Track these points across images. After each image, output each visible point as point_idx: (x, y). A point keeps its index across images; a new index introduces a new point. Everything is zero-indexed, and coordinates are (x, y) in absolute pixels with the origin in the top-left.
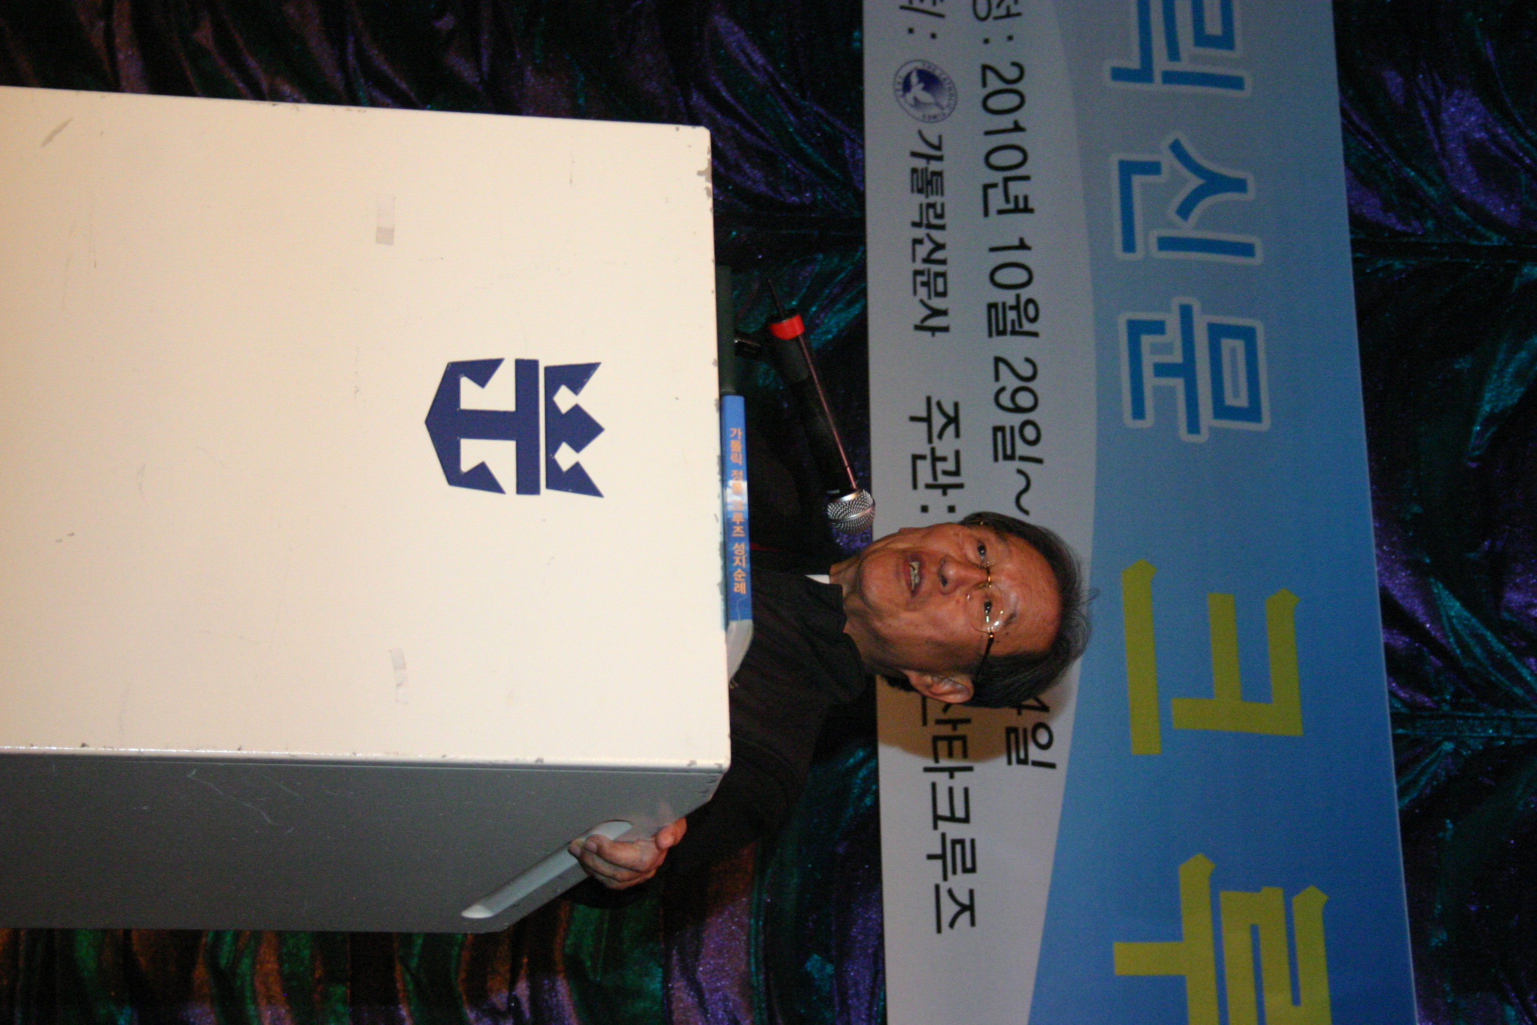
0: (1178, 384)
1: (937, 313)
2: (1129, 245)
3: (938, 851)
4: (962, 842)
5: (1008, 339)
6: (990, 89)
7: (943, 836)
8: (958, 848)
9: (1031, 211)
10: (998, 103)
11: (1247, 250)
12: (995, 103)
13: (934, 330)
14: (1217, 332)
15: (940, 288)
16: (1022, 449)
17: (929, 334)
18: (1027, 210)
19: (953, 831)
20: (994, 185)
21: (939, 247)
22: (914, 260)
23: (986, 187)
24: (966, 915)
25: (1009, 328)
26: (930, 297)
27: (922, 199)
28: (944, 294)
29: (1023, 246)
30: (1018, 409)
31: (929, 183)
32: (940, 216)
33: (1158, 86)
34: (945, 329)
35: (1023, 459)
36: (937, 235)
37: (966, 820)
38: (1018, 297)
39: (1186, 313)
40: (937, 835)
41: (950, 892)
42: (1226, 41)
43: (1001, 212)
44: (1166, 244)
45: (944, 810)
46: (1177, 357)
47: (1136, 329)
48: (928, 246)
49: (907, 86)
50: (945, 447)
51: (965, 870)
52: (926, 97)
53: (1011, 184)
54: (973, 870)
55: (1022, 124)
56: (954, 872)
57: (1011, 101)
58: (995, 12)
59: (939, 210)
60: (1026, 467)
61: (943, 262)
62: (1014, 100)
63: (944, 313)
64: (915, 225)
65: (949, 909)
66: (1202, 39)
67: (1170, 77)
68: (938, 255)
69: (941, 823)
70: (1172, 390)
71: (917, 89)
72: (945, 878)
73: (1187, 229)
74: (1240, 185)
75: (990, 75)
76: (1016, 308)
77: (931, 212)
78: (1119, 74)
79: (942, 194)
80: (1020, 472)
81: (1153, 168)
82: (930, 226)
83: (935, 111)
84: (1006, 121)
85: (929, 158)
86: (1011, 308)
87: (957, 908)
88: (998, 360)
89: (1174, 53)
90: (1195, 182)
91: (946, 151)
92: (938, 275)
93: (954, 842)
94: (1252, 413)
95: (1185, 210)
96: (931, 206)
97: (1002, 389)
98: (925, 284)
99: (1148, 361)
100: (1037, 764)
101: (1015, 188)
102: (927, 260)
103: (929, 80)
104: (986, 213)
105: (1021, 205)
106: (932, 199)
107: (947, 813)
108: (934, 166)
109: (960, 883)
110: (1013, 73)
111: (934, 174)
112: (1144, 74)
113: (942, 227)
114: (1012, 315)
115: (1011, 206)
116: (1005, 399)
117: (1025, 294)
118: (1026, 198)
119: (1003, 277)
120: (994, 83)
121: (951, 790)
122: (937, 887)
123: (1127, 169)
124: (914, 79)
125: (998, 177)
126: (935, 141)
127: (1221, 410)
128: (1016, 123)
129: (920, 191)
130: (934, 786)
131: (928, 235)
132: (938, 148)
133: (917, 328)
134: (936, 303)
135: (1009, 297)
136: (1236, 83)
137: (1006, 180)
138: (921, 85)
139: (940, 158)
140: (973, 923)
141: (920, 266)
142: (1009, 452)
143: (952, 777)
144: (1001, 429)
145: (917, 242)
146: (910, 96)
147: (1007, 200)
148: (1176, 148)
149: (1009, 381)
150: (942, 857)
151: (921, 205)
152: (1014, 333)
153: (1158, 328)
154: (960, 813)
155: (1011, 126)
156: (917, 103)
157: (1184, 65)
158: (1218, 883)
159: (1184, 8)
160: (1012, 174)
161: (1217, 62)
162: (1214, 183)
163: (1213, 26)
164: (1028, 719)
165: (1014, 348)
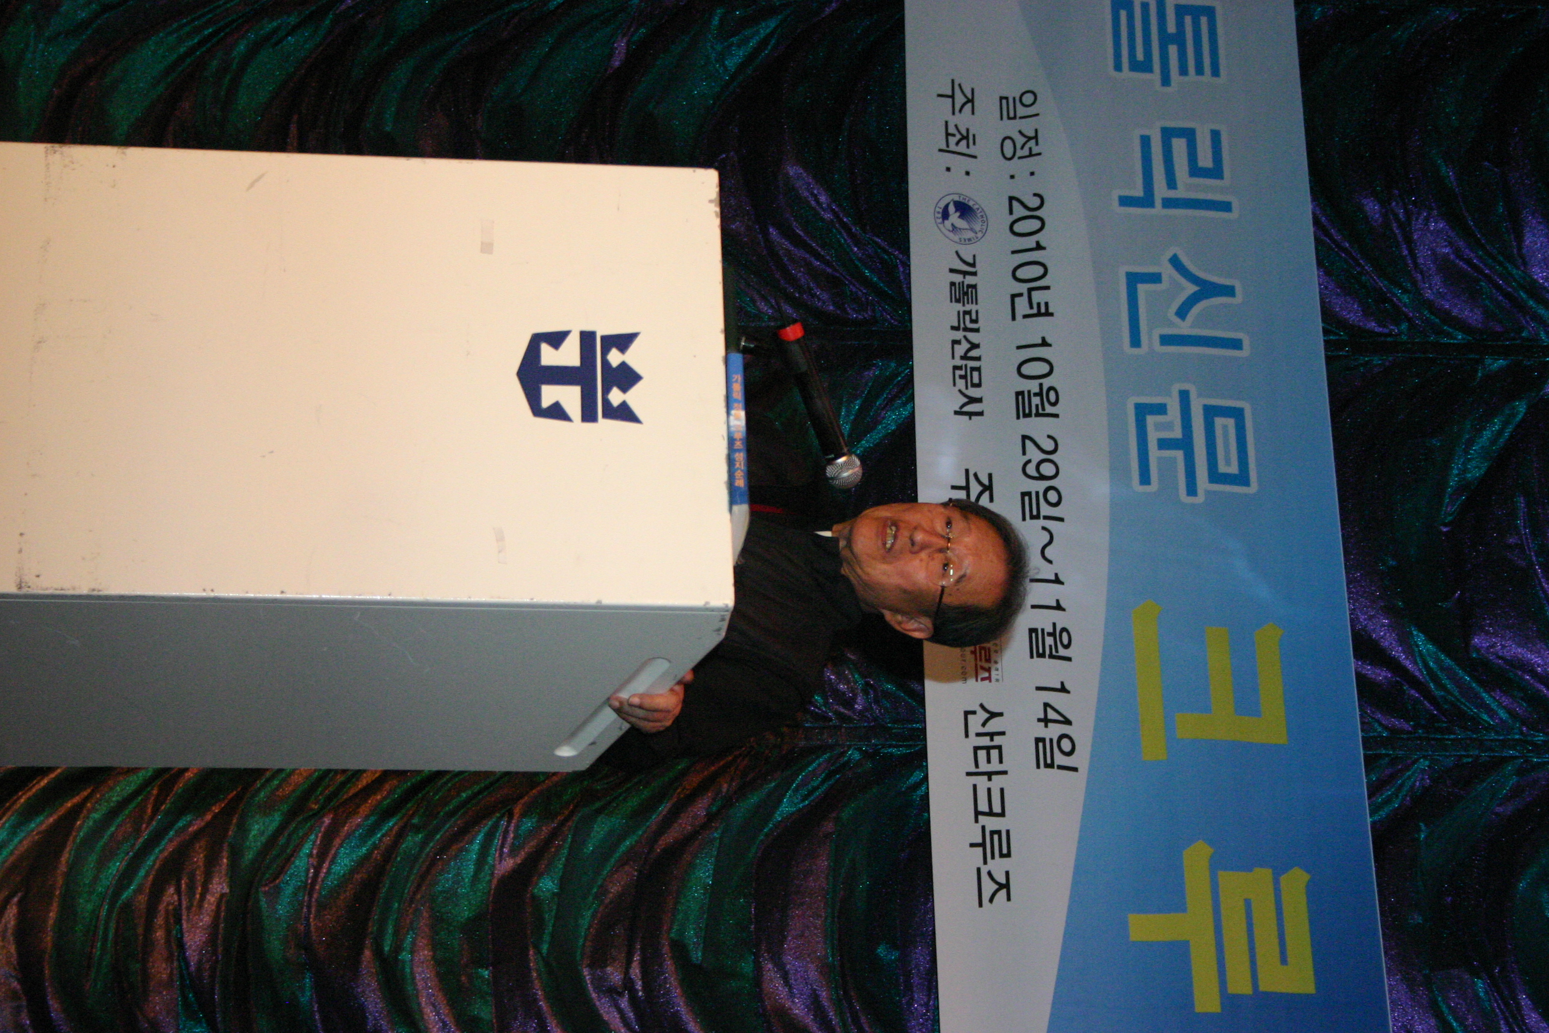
0: (1179, 455)
1: (973, 400)
2: (1135, 341)
3: (980, 840)
4: (999, 833)
5: (1034, 420)
6: (1016, 216)
7: (983, 828)
8: (996, 837)
9: (1052, 315)
10: (1022, 227)
11: (1236, 344)
12: (1019, 227)
13: (970, 414)
14: (1211, 413)
15: (976, 380)
16: (1045, 510)
17: (967, 417)
18: (1048, 314)
19: (991, 823)
20: (1021, 295)
21: (975, 346)
22: (953, 357)
23: (1013, 297)
24: (1004, 891)
25: (1034, 411)
26: (967, 388)
27: (959, 307)
28: (979, 385)
29: (1044, 343)
30: (1042, 477)
31: (966, 294)
32: (976, 321)
33: (1158, 209)
34: (981, 414)
35: (1046, 518)
36: (972, 336)
37: (1002, 814)
38: (1041, 385)
39: (1184, 396)
40: (979, 826)
41: (989, 874)
42: (1216, 172)
43: (1025, 316)
44: (1166, 340)
45: (983, 807)
46: (1177, 433)
47: (1142, 411)
48: (965, 346)
49: (945, 215)
51: (1002, 855)
52: (961, 224)
53: (1034, 293)
54: (1008, 855)
55: (1043, 244)
56: (993, 857)
58: (1020, 153)
59: (974, 317)
60: (1049, 524)
61: (978, 359)
62: (1036, 224)
63: (979, 400)
64: (953, 328)
65: (989, 887)
66: (1195, 171)
67: (1168, 203)
68: (973, 353)
69: (980, 817)
70: (1174, 460)
71: (954, 217)
72: (985, 862)
73: (1184, 328)
74: (1229, 291)
75: (1015, 204)
76: (1039, 394)
77: (967, 317)
78: (1125, 201)
79: (977, 303)
80: (1044, 528)
81: (1155, 278)
82: (966, 329)
83: (970, 235)
84: (1030, 242)
85: (965, 273)
86: (1036, 395)
87: (996, 887)
88: (1024, 438)
89: (1171, 183)
90: (1191, 289)
91: (978, 268)
92: (973, 369)
93: (992, 833)
94: (1242, 478)
95: (1182, 313)
96: (969, 313)
97: (1029, 461)
98: (961, 377)
99: (1153, 437)
100: (1060, 767)
101: (1037, 296)
102: (962, 358)
103: (964, 209)
104: (1014, 318)
105: (1043, 310)
106: (968, 307)
107: (986, 810)
108: (970, 280)
109: (998, 867)
110: (1036, 202)
111: (969, 286)
112: (1147, 201)
113: (977, 330)
114: (1036, 400)
115: (1035, 311)
116: (1031, 470)
117: (1047, 383)
118: (1047, 304)
119: (1027, 369)
120: (1019, 211)
121: (989, 790)
122: (979, 870)
123: (1134, 280)
124: (952, 209)
125: (1023, 288)
126: (971, 261)
127: (1215, 476)
128: (1038, 243)
129: (958, 301)
130: (975, 787)
131: (965, 337)
132: (973, 265)
133: (956, 413)
134: (973, 392)
135: (1034, 386)
136: (1226, 207)
137: (1030, 290)
138: (958, 214)
139: (974, 274)
140: (1009, 899)
141: (958, 362)
142: (1035, 513)
143: (990, 779)
144: (1029, 494)
145: (955, 342)
146: (948, 223)
147: (1031, 307)
148: (1175, 262)
149: (1035, 455)
150: (983, 845)
151: (959, 312)
152: (1038, 415)
153: (1161, 409)
154: (997, 809)
155: (1034, 245)
156: (954, 228)
157: (1181, 193)
158: (1216, 865)
159: (1179, 146)
160: (1035, 285)
161: (1206, 188)
162: (1207, 290)
163: (1205, 160)
164: (1054, 731)
165: (1038, 427)
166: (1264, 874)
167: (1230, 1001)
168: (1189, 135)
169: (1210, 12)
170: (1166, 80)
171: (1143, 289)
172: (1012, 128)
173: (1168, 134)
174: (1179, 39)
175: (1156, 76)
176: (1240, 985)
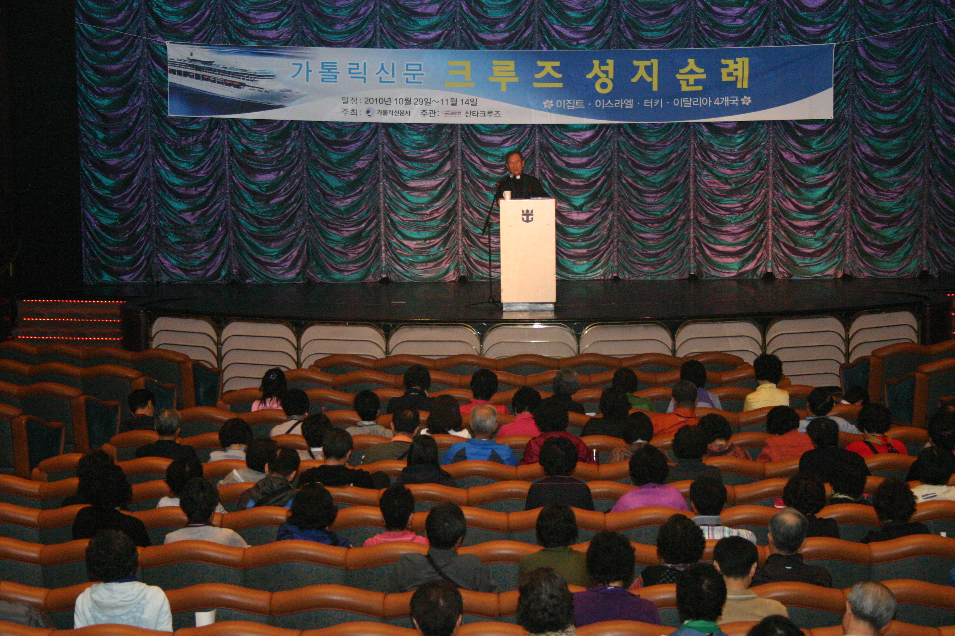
0: (416, 76)
2: (393, 82)
3: (489, 116)
5: (411, 102)
8: (489, 113)
11: (393, 64)
14: (407, 70)
17: (410, 114)
18: (390, 98)
19: (486, 114)
21: (396, 111)
22: (398, 116)
23: (386, 104)
24: (498, 112)
25: (409, 102)
26: (404, 114)
27: (388, 114)
28: (404, 111)
29: (396, 99)
30: (422, 101)
31: (385, 113)
32: (391, 111)
33: (366, 76)
34: (410, 111)
39: (405, 74)
40: (487, 116)
42: (358, 64)
44: (393, 76)
45: (483, 115)
46: (412, 76)
47: (407, 82)
48: (396, 113)
50: (428, 112)
52: (371, 113)
54: (492, 111)
55: (375, 98)
57: (371, 101)
58: (355, 101)
61: (399, 111)
63: (407, 111)
64: (392, 115)
65: (497, 115)
66: (358, 68)
67: (365, 74)
69: (485, 116)
72: (493, 115)
73: (391, 73)
74: (382, 64)
77: (390, 113)
78: (365, 82)
80: (433, 102)
81: (381, 78)
83: (373, 111)
84: (375, 100)
88: (415, 104)
89: (360, 73)
90: (382, 71)
92: (401, 112)
95: (388, 73)
98: (402, 114)
99: (413, 81)
100: (476, 101)
101: (386, 100)
102: (398, 114)
103: (368, 112)
104: (390, 104)
106: (388, 112)
108: (383, 112)
109: (494, 113)
110: (366, 99)
112: (364, 78)
113: (393, 111)
114: (407, 102)
115: (389, 101)
117: (404, 99)
118: (388, 98)
119: (401, 103)
120: (368, 102)
121: (480, 114)
122: (495, 116)
123: (381, 82)
124: (368, 114)
125: (384, 102)
127: (420, 70)
130: (479, 116)
131: (394, 113)
132: (379, 111)
133: (409, 116)
135: (404, 102)
136: (365, 64)
139: (381, 111)
140: (500, 112)
142: (429, 103)
143: (478, 113)
144: (425, 104)
145: (395, 115)
146: (371, 115)
148: (377, 74)
149: (418, 102)
153: (407, 79)
154: (484, 113)
157: (363, 72)
158: (492, 76)
159: (352, 71)
160: (384, 100)
161: (361, 66)
162: (382, 68)
163: (355, 66)
164: (470, 102)
165: (413, 101)
166: (494, 68)
167: (516, 76)
168: (350, 69)
169: (323, 63)
170: (338, 73)
171: (383, 80)
172: (350, 102)
173: (350, 73)
174: (329, 69)
175: (338, 75)
176: (513, 74)
